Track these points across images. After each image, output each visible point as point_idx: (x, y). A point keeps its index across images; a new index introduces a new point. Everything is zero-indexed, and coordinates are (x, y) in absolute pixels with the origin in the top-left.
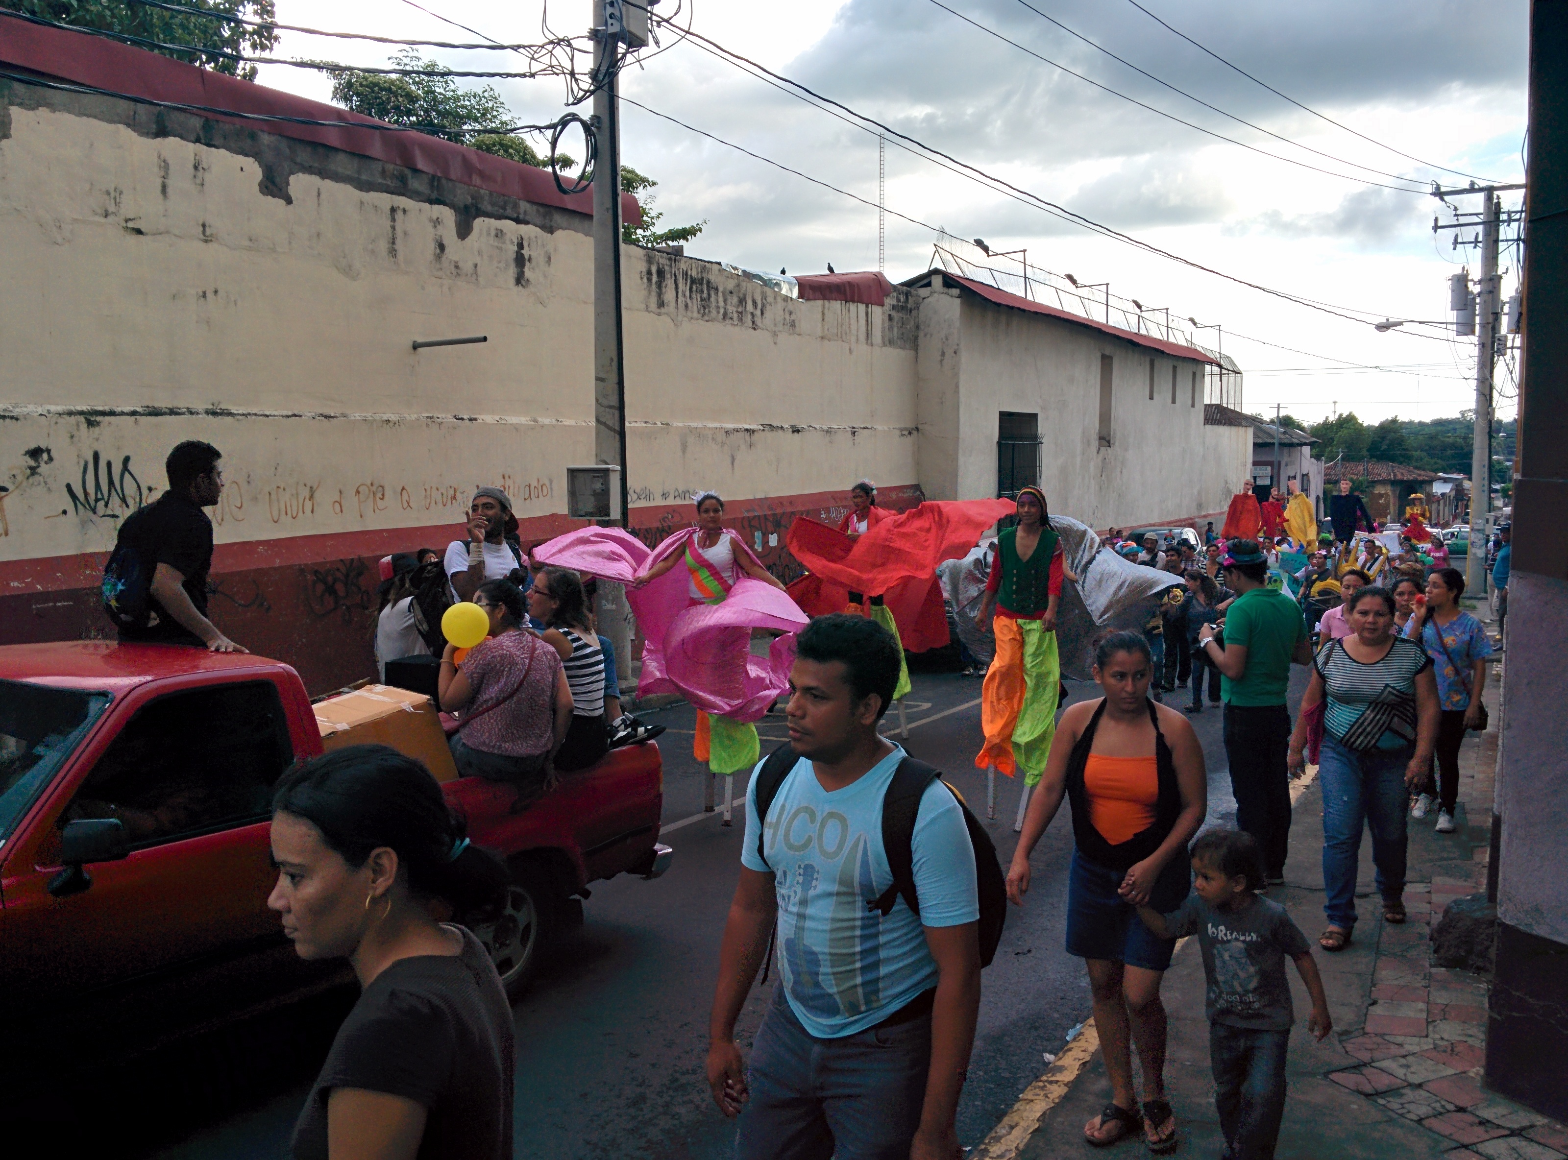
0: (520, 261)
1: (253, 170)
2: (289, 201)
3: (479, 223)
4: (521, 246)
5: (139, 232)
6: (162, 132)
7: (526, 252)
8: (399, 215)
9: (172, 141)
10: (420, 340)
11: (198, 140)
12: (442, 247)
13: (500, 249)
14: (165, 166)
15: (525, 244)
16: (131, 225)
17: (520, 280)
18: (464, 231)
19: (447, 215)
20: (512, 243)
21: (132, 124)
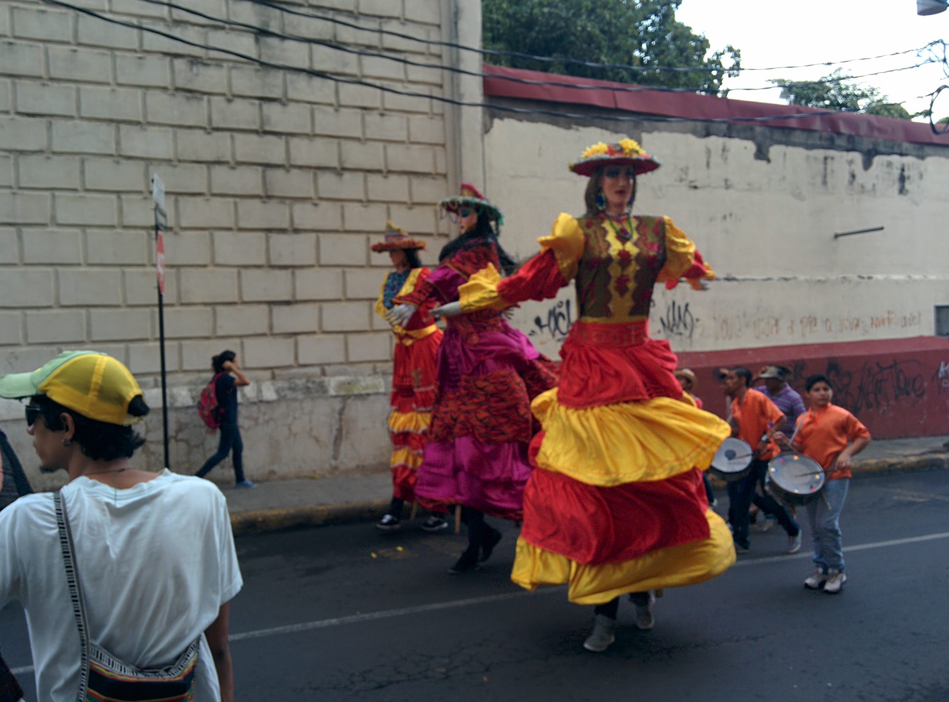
0: (902, 179)
1: (751, 146)
2: (769, 161)
3: (877, 160)
4: (903, 170)
5: (695, 187)
6: (708, 134)
7: (906, 173)
8: (829, 161)
9: (713, 139)
10: (839, 232)
11: (725, 136)
12: (853, 176)
13: (889, 173)
14: (709, 152)
15: (906, 168)
16: (693, 184)
17: (902, 191)
18: (867, 165)
19: (857, 157)
20: (897, 168)
21: (695, 133)
